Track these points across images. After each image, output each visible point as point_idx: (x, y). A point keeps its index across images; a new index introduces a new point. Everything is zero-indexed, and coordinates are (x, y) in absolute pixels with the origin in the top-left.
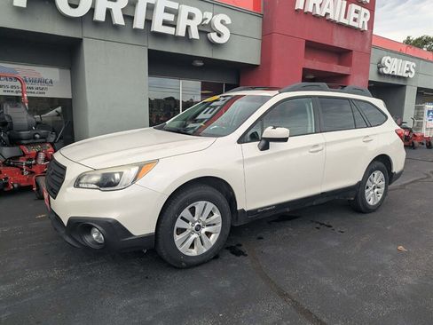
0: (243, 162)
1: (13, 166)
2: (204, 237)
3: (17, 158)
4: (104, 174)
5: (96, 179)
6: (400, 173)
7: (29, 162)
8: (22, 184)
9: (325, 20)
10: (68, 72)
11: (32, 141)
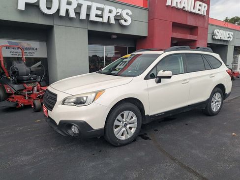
0: (148, 89)
1: (20, 95)
2: (129, 130)
3: (22, 90)
4: (77, 98)
5: (73, 100)
6: (230, 93)
7: (28, 93)
8: (26, 104)
9: (183, 11)
10: (45, 43)
11: (29, 81)
